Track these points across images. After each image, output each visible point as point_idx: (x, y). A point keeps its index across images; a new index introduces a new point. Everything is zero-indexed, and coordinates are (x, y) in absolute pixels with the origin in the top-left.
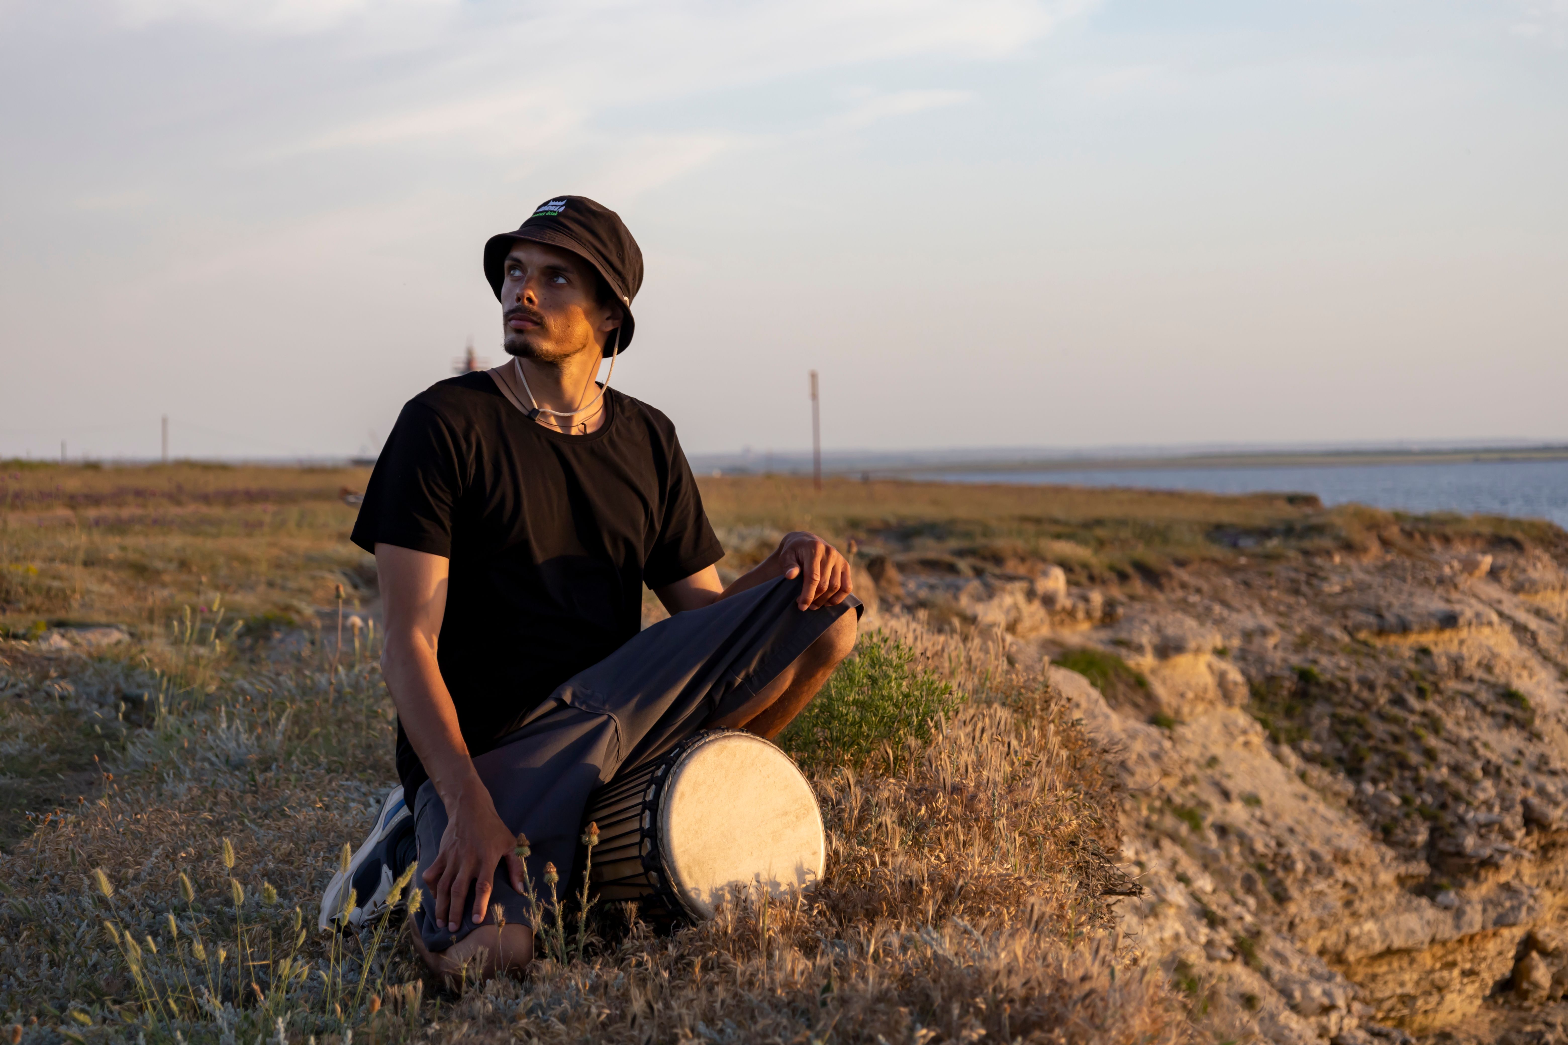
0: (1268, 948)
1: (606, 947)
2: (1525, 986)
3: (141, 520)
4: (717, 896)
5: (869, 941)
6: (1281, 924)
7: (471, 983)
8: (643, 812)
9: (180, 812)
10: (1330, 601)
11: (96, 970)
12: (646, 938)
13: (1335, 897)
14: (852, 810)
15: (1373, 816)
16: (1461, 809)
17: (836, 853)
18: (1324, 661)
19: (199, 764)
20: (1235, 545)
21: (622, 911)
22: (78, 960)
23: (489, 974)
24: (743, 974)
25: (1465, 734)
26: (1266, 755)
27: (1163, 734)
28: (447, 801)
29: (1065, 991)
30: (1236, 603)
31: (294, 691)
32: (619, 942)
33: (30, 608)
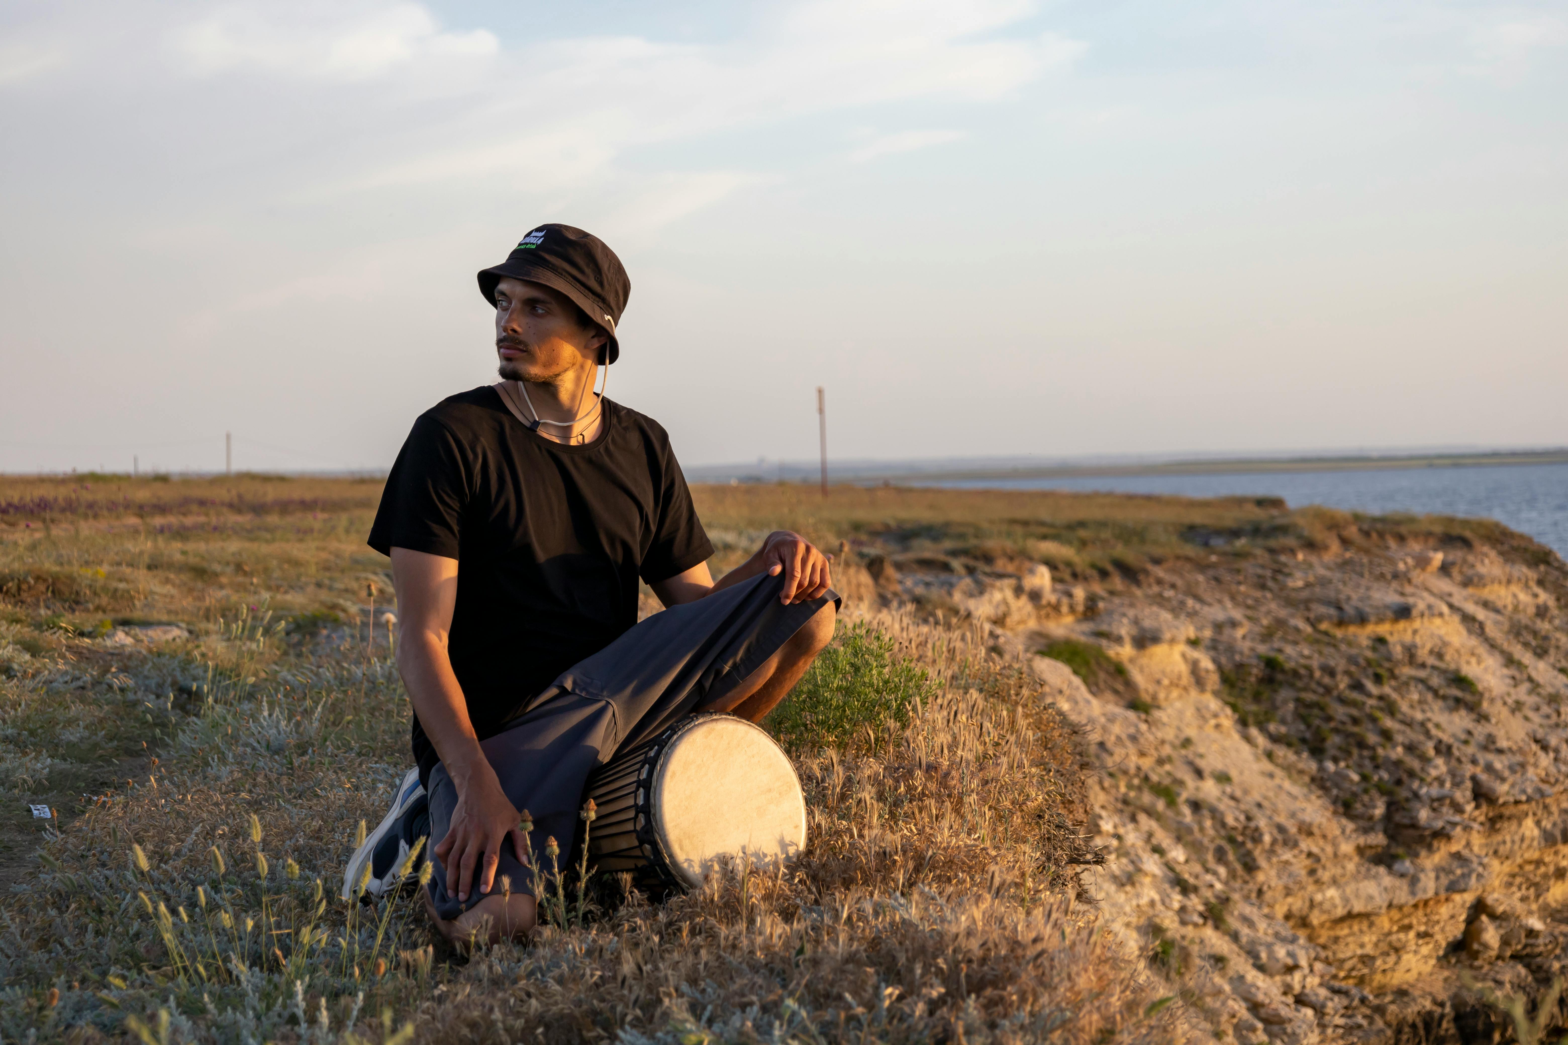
0: (1236, 913)
1: (604, 914)
2: (1476, 946)
3: (201, 527)
4: (706, 867)
5: (843, 906)
6: (1250, 891)
7: (479, 947)
8: (637, 789)
9: (221, 793)
10: (1293, 595)
11: (138, 939)
12: (640, 905)
13: (1300, 865)
14: (834, 787)
15: (1335, 792)
16: (1415, 785)
17: (819, 826)
18: (1289, 650)
19: (240, 749)
20: (1206, 544)
21: (617, 882)
22: (119, 929)
23: (494, 940)
24: (726, 938)
25: (1419, 716)
26: (1236, 736)
27: (1139, 718)
28: (456, 781)
29: (1020, 952)
30: (1207, 597)
31: (332, 682)
32: (616, 909)
33: (98, 608)
